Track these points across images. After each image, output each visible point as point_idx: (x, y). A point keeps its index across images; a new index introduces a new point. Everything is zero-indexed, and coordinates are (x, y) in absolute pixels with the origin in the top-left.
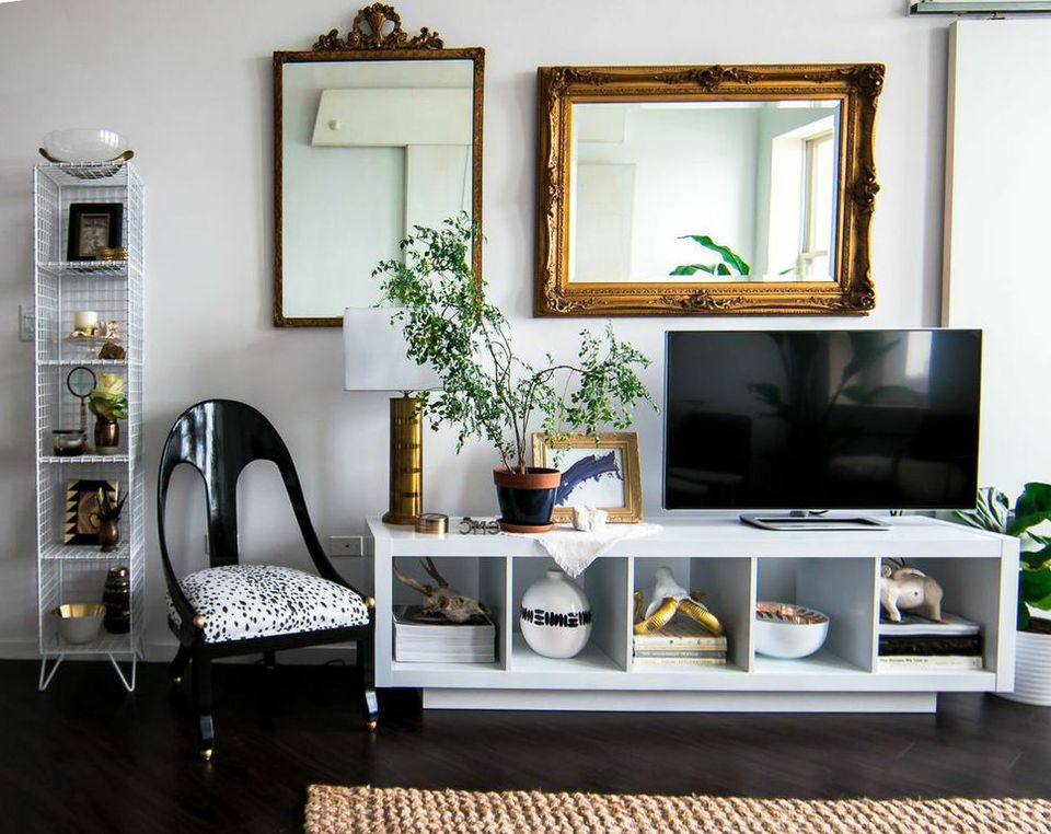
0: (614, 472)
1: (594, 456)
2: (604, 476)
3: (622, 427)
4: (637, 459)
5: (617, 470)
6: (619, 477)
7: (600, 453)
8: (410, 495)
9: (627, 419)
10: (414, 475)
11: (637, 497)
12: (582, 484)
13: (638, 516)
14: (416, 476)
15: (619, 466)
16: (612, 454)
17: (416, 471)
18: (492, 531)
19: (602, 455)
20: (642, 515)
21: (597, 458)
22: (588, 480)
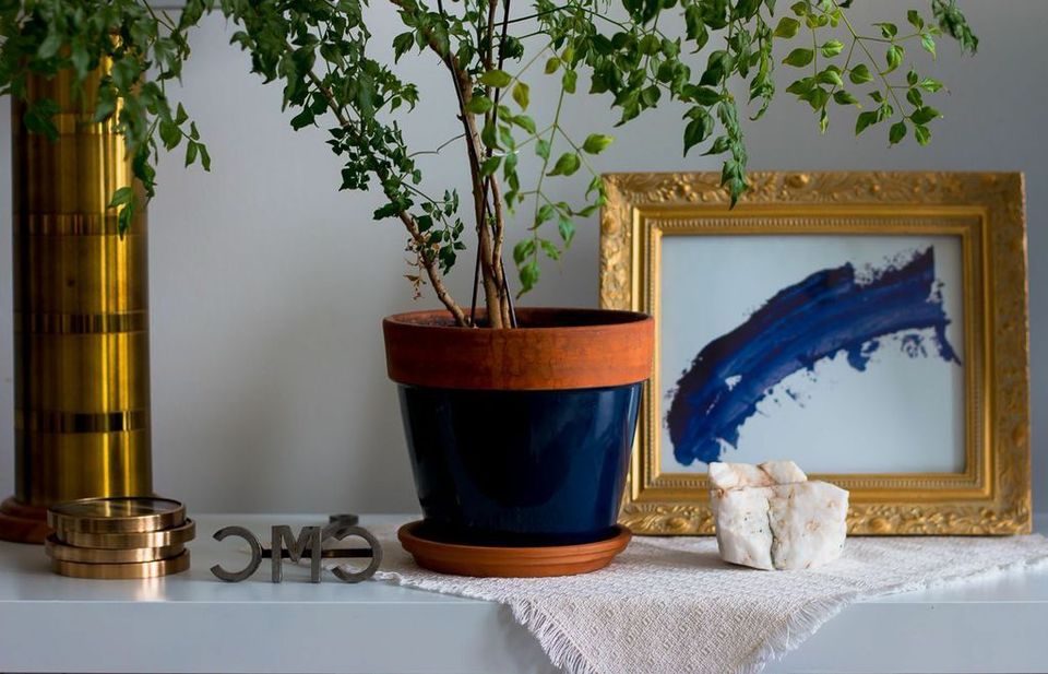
0: (928, 333)
1: (847, 271)
2: (890, 347)
3: (897, 133)
4: (1015, 278)
5: (940, 324)
6: (947, 353)
7: (872, 257)
8: (86, 423)
9: (914, 97)
10: (106, 342)
11: (1011, 431)
12: (798, 379)
13: (1011, 509)
14: (112, 351)
15: (950, 308)
16: (924, 263)
17: (115, 325)
18: (352, 567)
19: (881, 265)
20: (1028, 504)
21: (862, 276)
22: (822, 365)
